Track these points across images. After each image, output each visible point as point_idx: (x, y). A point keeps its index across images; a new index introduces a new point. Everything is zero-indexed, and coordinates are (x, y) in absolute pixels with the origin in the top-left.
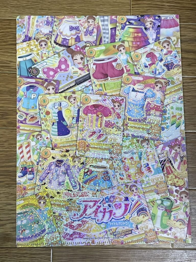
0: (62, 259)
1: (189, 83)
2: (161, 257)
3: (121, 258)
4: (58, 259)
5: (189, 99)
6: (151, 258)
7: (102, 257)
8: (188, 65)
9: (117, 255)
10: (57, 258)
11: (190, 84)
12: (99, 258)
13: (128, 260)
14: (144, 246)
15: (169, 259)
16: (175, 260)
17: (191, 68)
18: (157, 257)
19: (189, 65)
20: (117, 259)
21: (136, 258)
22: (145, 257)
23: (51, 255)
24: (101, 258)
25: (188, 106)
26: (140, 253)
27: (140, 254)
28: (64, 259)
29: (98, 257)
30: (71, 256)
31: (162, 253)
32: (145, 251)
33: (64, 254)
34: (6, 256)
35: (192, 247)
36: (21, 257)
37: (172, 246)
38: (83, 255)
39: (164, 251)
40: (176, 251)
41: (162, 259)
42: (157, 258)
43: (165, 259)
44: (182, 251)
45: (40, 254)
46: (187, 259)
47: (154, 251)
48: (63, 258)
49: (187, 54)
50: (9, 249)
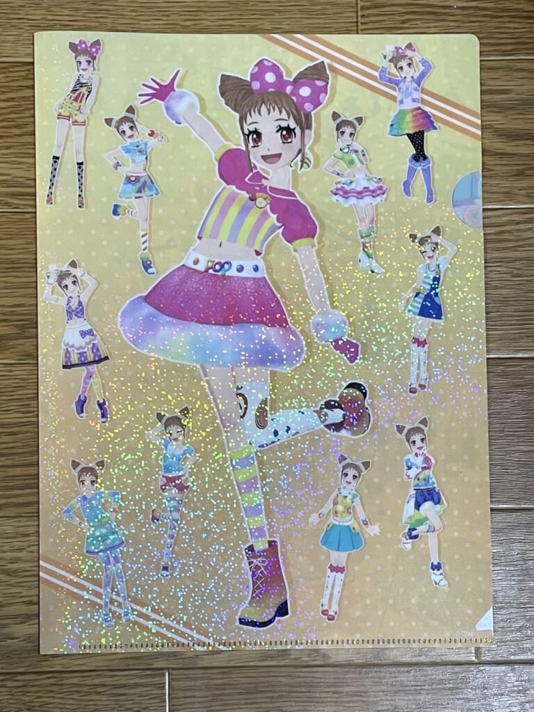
0: (195, 697)
1: (518, 223)
2: (449, 683)
3: (347, 689)
4: (184, 697)
5: (520, 267)
6: (423, 688)
7: (295, 689)
8: (518, 175)
9: (334, 682)
10: (183, 695)
11: (522, 226)
12: (289, 692)
13: (363, 694)
14: (404, 659)
15: (469, 690)
16: (486, 691)
17: (525, 183)
18: (437, 684)
19: (520, 174)
20: (334, 692)
21: (385, 688)
22: (406, 686)
23: (167, 687)
24: (293, 692)
25: (518, 287)
26: (395, 677)
27: (394, 679)
28: (198, 697)
29: (287, 688)
30: (217, 689)
31: (452, 673)
32: (407, 672)
33: (199, 683)
34: (51, 692)
35: (529, 657)
36: (88, 694)
37: (477, 657)
38: (248, 686)
39: (457, 669)
40: (487, 668)
41: (450, 689)
42: (438, 686)
43: (458, 688)
44: (503, 668)
45: (136, 685)
46: (515, 688)
47: (430, 670)
48: (197, 694)
49: (514, 144)
50: (57, 675)
